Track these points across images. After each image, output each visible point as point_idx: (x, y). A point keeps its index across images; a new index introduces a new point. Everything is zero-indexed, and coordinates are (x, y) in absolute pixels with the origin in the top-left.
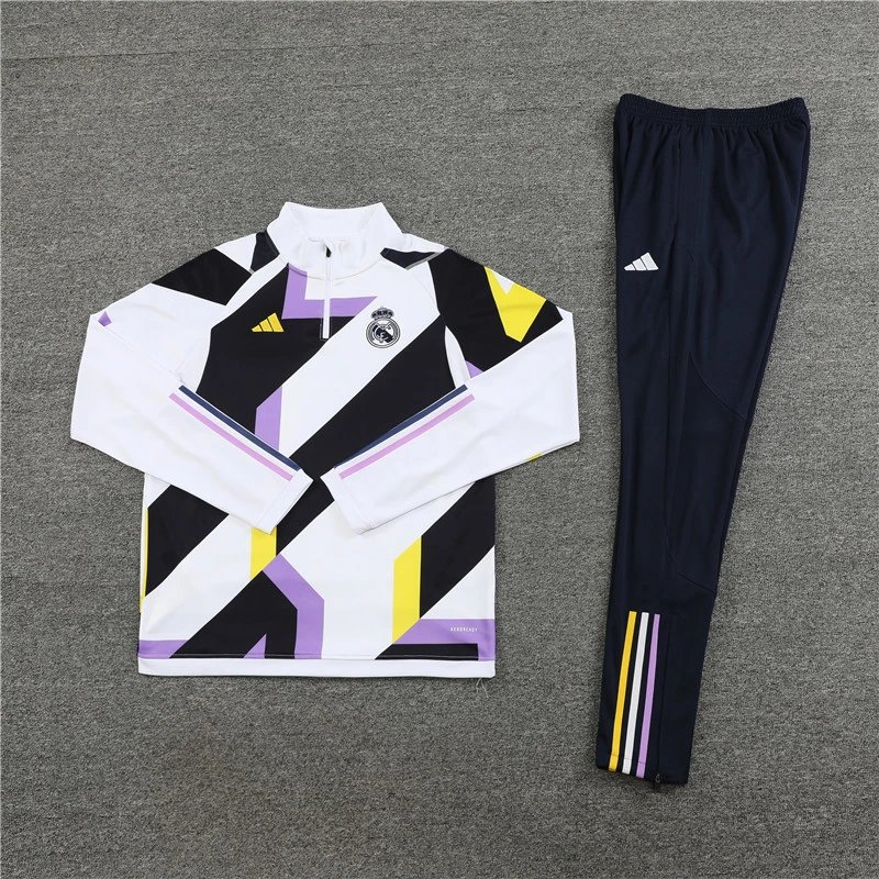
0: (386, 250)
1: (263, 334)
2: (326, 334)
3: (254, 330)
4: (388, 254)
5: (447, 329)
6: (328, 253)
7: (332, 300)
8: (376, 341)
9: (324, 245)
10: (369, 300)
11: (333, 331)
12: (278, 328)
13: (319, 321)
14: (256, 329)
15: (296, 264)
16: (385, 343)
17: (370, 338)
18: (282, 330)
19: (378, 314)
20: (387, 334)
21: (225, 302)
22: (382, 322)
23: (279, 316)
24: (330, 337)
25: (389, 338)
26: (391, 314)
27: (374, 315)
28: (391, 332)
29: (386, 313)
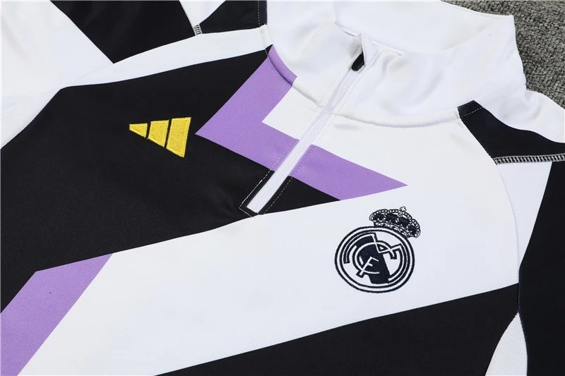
0: (473, 105)
1: (145, 142)
2: (257, 203)
3: (134, 128)
4: (474, 116)
5: (517, 319)
6: (358, 64)
7: (313, 149)
8: (350, 269)
9: (360, 46)
10: (385, 184)
11: (275, 205)
12: (178, 146)
13: (264, 174)
14: (138, 129)
15: (286, 54)
16: (366, 280)
17: (342, 256)
18: (181, 152)
19: (385, 218)
20: (381, 266)
21: (115, 56)
22: (387, 238)
23: (194, 128)
24: (263, 212)
25: (380, 276)
26: (415, 230)
27: (377, 216)
28: (392, 265)
29: (404, 224)
